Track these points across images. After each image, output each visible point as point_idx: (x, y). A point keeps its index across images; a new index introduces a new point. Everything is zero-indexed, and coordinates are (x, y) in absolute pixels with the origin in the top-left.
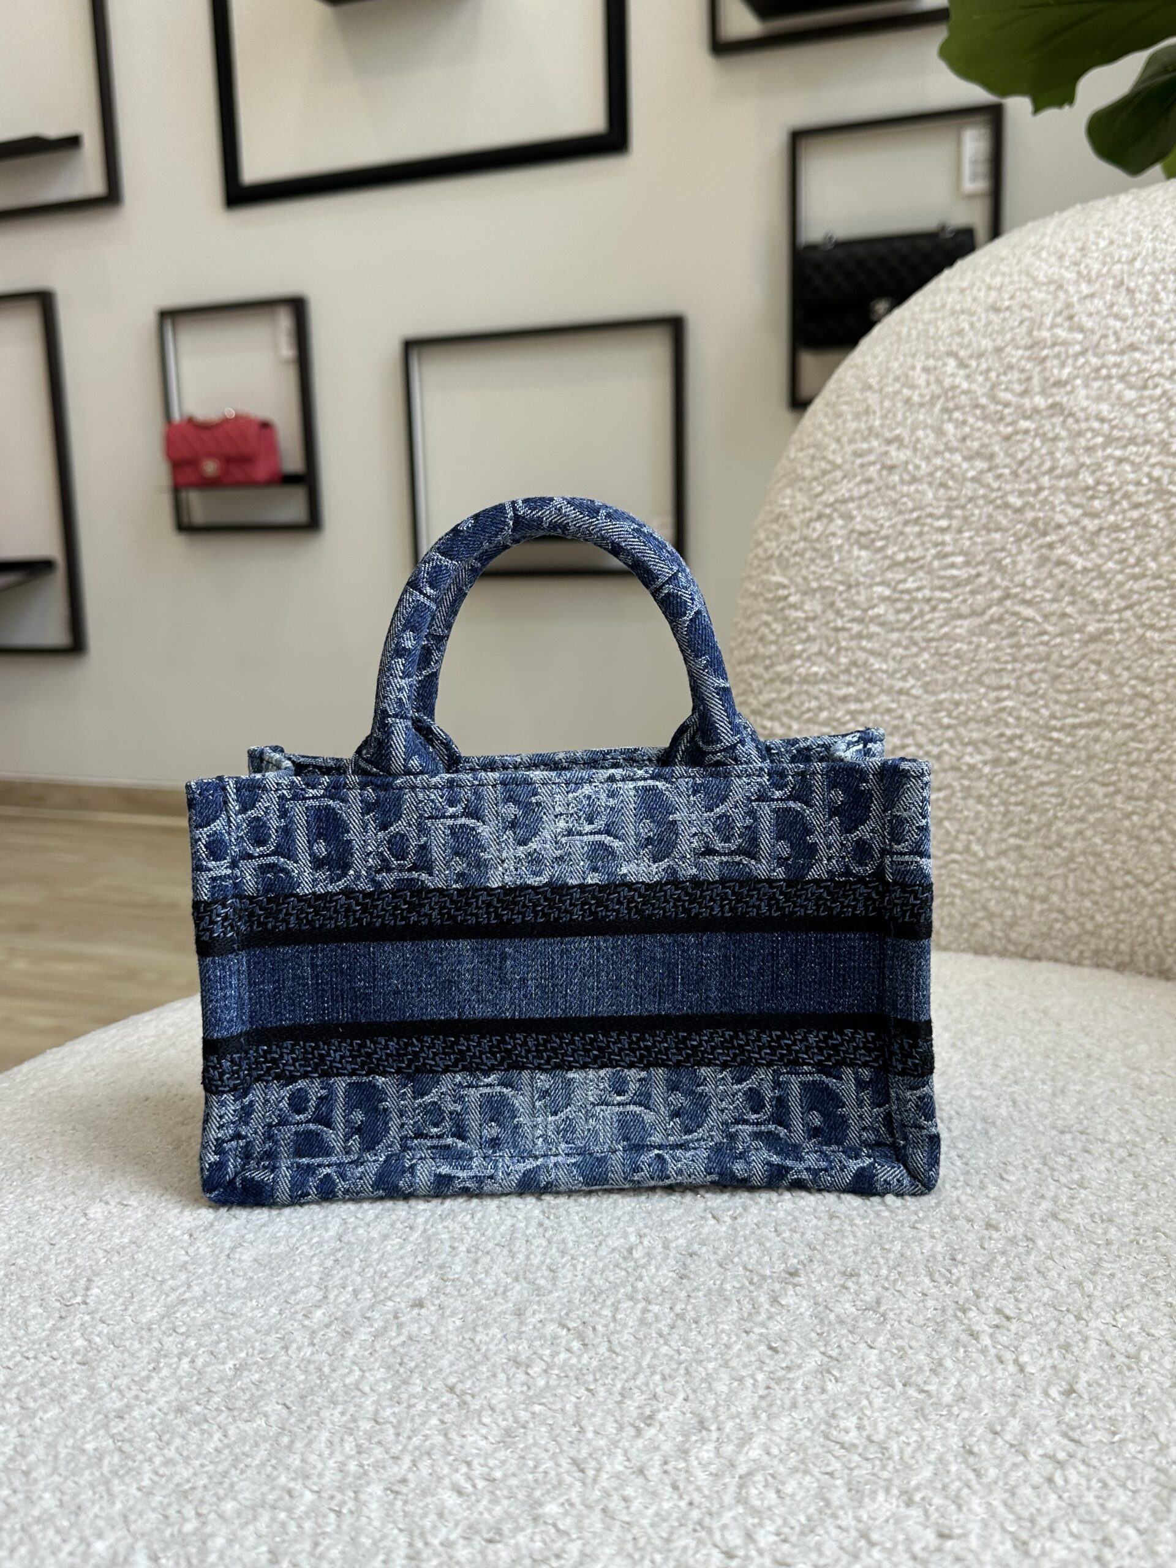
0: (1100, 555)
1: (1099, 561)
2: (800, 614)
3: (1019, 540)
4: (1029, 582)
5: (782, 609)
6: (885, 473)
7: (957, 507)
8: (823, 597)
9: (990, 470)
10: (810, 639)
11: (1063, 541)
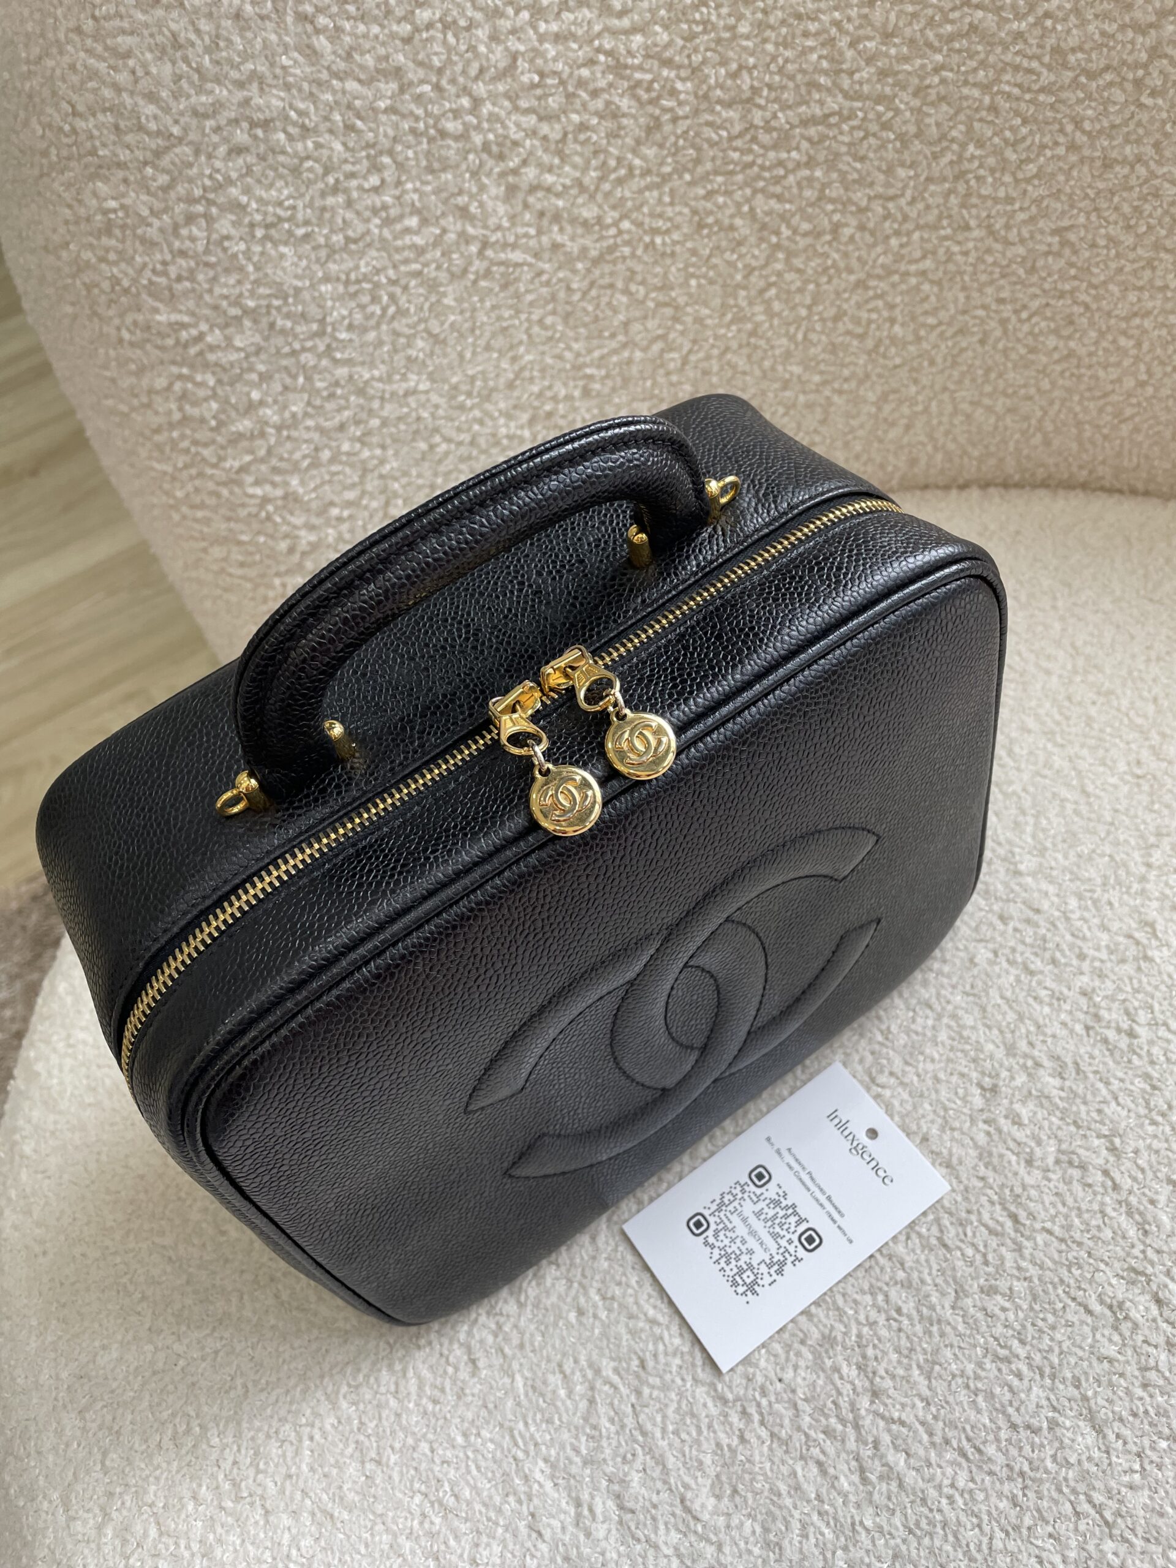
0: (575, 167)
1: (578, 174)
2: (234, 356)
3: (475, 174)
4: (506, 223)
5: (201, 353)
6: (260, 132)
7: (381, 153)
8: (255, 321)
9: (402, 90)
10: (265, 377)
11: (525, 163)
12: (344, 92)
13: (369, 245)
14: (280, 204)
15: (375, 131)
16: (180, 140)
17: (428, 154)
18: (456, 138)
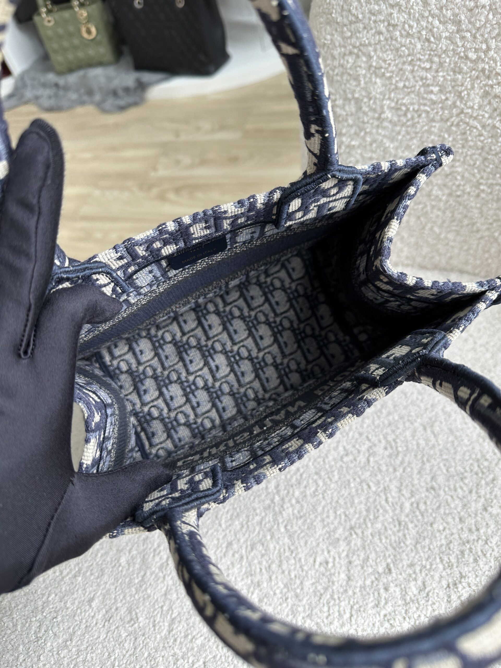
12: (431, 24)
13: (413, 92)
14: (385, 61)
15: (437, 45)
16: (361, 20)
17: (456, 63)
18: (472, 61)
